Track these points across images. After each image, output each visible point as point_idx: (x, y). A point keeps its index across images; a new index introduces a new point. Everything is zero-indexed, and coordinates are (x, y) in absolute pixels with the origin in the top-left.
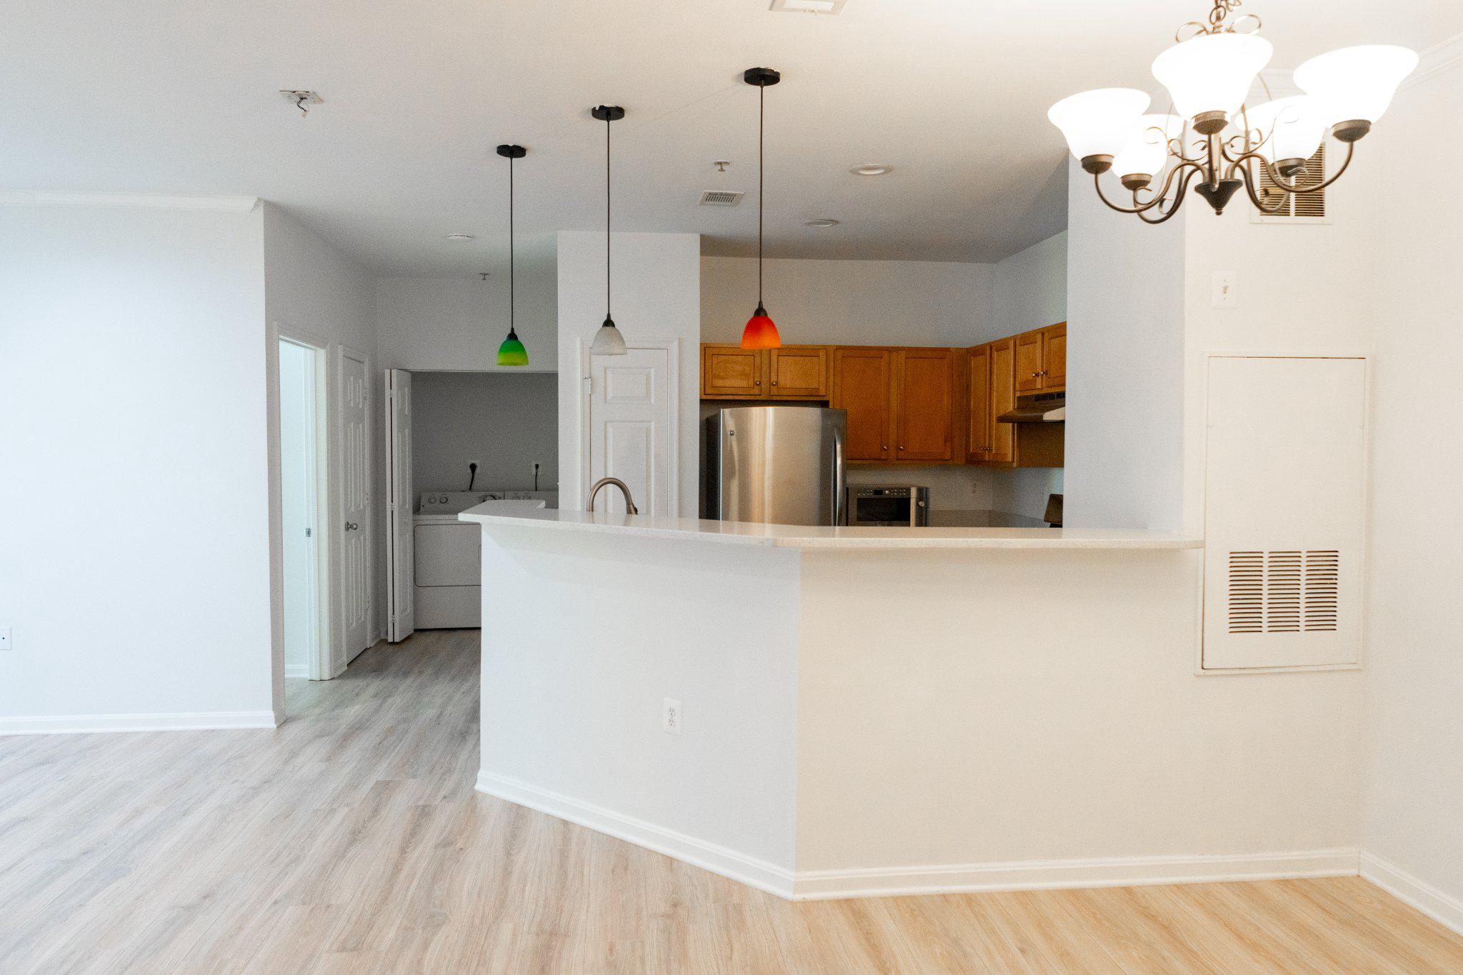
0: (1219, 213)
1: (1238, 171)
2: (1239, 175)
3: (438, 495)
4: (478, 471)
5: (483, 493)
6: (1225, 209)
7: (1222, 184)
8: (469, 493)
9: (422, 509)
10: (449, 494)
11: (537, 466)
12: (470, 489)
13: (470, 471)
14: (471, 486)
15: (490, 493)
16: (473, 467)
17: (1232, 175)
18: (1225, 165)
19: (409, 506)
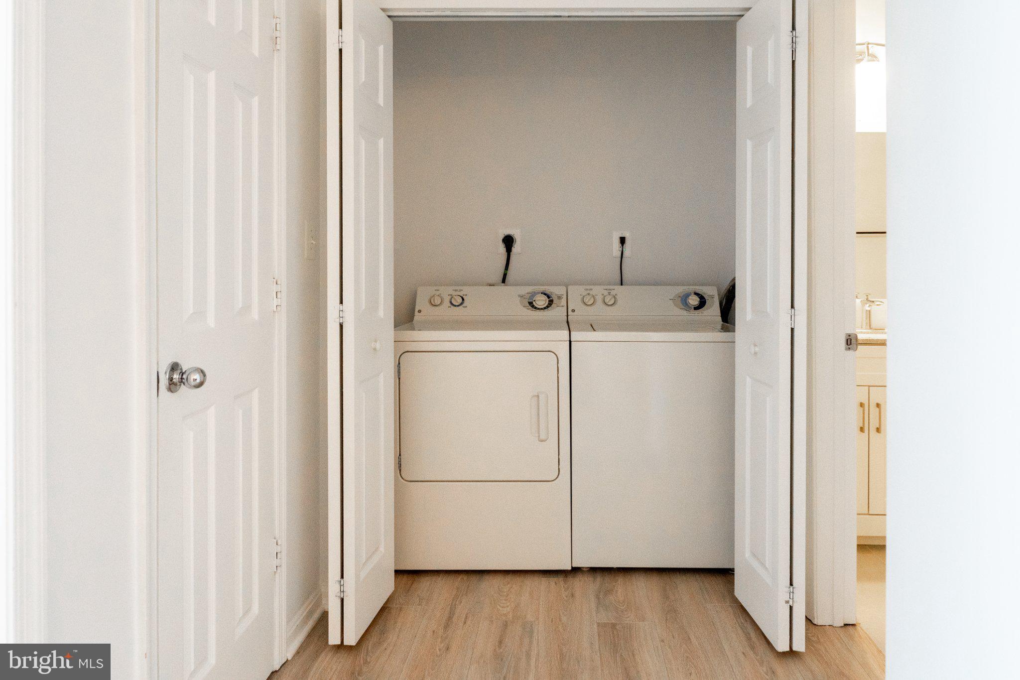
3: (446, 292)
4: (516, 249)
5: (530, 289)
8: (503, 288)
9: (417, 317)
10: (466, 290)
11: (623, 240)
12: (504, 281)
13: (502, 249)
14: (505, 275)
15: (542, 288)
16: (509, 241)
19: (385, 311)
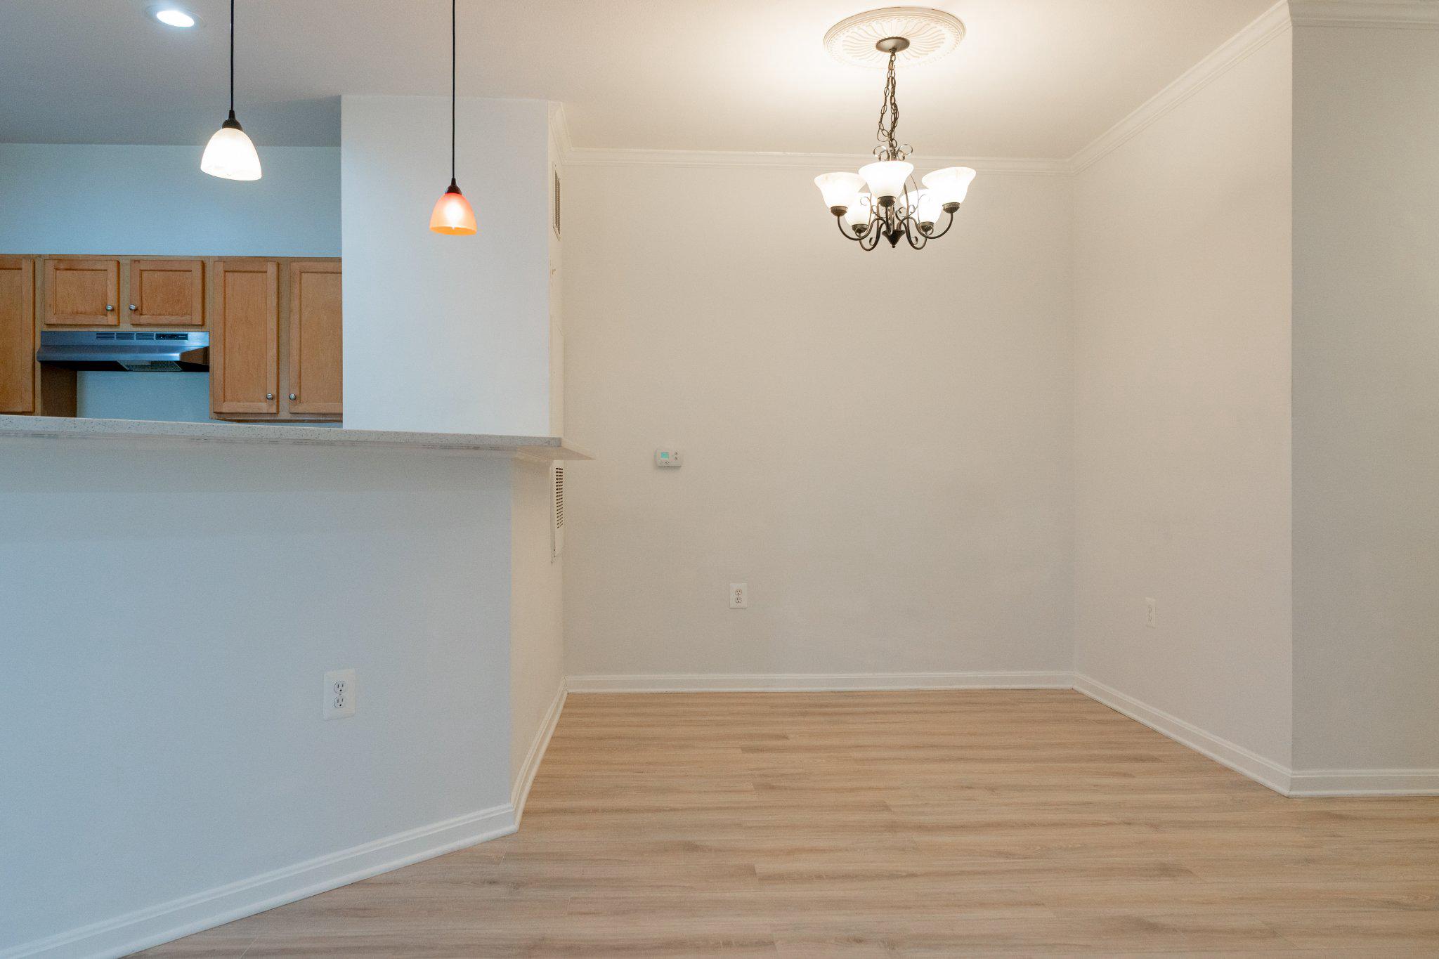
0: (894, 247)
1: (902, 226)
2: (903, 228)
6: (896, 245)
7: (894, 232)
17: (900, 227)
18: (897, 222)
